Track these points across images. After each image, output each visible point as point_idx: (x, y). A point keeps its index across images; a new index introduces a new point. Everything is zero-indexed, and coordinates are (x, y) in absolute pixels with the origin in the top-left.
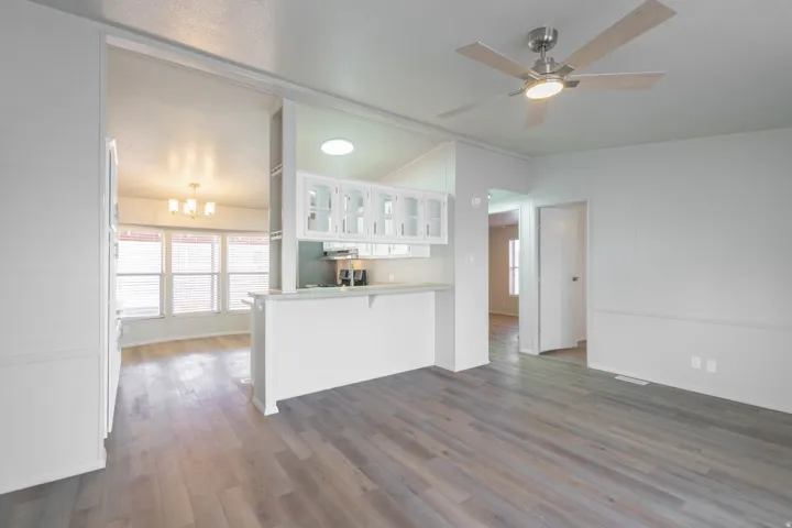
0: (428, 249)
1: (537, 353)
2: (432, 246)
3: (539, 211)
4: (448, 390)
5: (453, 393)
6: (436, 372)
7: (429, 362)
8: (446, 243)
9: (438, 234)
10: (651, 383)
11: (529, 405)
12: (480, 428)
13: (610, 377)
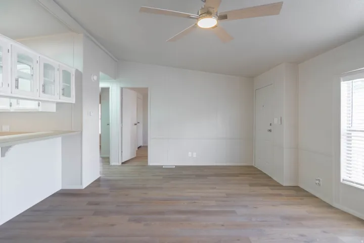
0: (54, 106)
1: (120, 164)
2: (58, 104)
3: (122, 89)
4: (90, 204)
5: (97, 204)
6: (63, 194)
7: (58, 187)
8: (74, 102)
9: (69, 95)
10: (176, 166)
11: (146, 194)
12: (138, 221)
13: (160, 168)
